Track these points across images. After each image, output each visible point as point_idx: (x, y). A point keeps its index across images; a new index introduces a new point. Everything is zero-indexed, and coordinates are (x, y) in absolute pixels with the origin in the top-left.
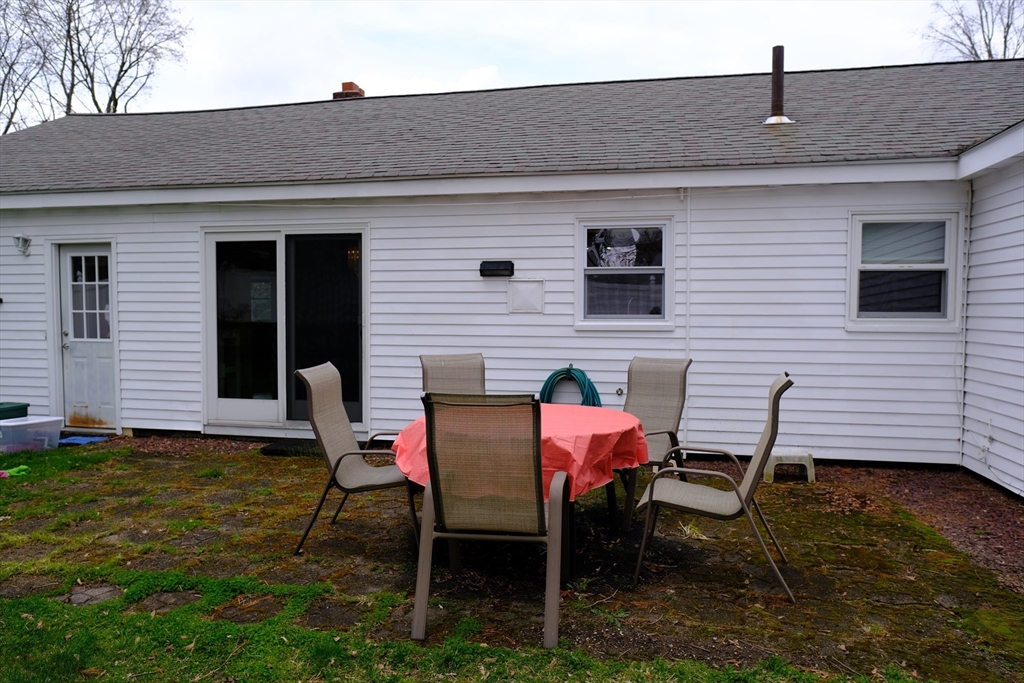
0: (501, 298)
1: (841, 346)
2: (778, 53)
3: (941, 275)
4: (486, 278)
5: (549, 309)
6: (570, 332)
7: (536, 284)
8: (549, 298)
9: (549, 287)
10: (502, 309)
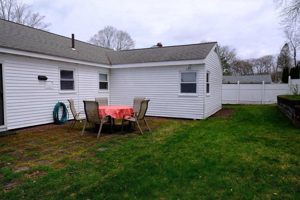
0: (43, 86)
1: (98, 95)
2: (73, 35)
3: (106, 83)
4: (40, 80)
5: (54, 88)
6: (58, 94)
7: (51, 82)
8: (54, 86)
9: (54, 83)
10: (44, 88)
